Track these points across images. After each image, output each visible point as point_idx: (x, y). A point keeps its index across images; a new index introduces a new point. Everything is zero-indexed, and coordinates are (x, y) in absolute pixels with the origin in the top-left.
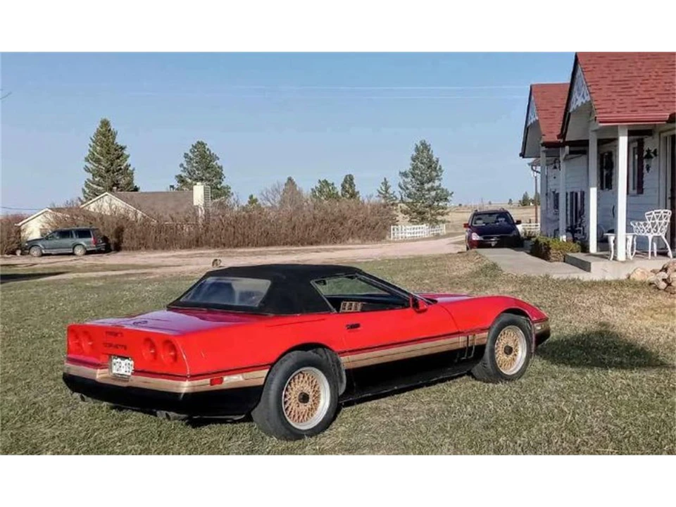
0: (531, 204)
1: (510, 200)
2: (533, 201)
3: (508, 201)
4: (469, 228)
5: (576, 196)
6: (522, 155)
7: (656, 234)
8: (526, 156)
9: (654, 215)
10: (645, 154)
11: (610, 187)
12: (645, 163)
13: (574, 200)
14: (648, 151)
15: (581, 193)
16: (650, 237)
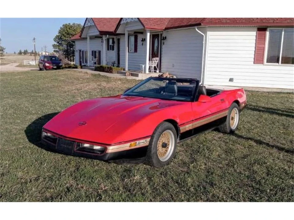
0: (23, 54)
1: (15, 52)
2: (23, 53)
3: (14, 53)
4: (43, 61)
5: (95, 52)
6: (80, 36)
7: (155, 65)
8: (82, 37)
9: (155, 59)
10: (142, 39)
11: (113, 49)
12: (141, 43)
13: (94, 53)
14: (143, 39)
15: (99, 51)
16: (153, 66)
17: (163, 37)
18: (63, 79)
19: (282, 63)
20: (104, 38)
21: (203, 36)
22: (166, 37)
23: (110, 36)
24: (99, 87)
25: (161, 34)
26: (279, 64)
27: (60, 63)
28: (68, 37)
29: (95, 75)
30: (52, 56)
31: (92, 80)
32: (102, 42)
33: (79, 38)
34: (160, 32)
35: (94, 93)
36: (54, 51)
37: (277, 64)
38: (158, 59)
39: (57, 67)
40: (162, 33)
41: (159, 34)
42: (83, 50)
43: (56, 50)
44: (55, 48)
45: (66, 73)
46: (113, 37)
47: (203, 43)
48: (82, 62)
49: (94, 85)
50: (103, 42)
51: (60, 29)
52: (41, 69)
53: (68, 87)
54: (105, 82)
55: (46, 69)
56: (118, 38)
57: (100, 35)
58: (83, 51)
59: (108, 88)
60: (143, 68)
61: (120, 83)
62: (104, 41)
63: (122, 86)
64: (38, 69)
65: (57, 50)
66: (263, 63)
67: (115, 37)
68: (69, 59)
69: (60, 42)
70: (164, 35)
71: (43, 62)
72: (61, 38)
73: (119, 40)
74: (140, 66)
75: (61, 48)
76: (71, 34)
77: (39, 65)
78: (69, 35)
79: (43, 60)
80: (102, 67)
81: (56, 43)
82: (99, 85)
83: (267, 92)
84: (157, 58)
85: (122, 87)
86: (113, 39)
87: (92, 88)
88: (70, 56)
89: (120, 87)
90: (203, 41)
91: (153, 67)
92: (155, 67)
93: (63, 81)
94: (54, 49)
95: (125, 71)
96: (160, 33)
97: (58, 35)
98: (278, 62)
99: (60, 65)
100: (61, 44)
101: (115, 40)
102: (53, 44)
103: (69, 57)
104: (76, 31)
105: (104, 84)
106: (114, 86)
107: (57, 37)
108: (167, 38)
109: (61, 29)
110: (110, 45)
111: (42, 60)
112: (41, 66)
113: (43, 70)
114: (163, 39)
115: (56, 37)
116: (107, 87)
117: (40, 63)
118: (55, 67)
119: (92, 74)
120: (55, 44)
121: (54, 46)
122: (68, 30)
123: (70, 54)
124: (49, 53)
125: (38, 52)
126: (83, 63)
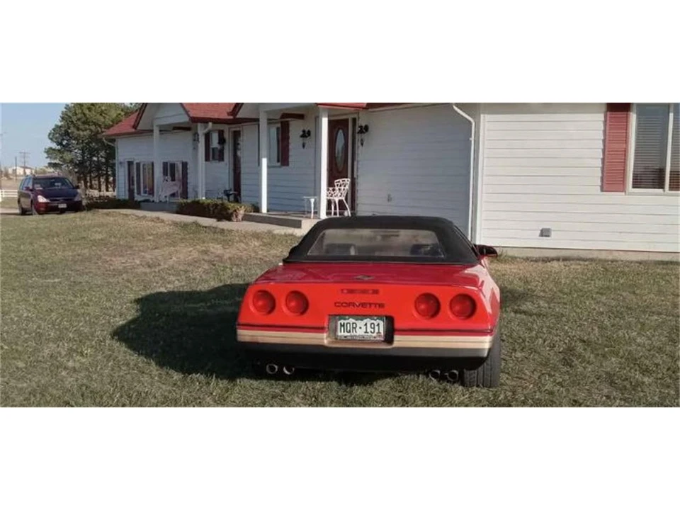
4: (31, 190)
5: (173, 166)
6: (135, 127)
7: (341, 198)
8: (138, 128)
9: (341, 182)
10: (301, 133)
11: (221, 158)
12: (301, 141)
13: (169, 169)
14: (304, 131)
15: (183, 163)
16: (337, 200)
17: (361, 127)
18: (98, 237)
19: (671, 188)
20: (201, 130)
21: (470, 122)
22: (366, 128)
23: (216, 125)
24: (206, 258)
25: (354, 120)
26: (664, 191)
27: (75, 196)
28: (86, 130)
29: (185, 226)
30: (54, 178)
31: (182, 239)
32: (196, 140)
33: (133, 130)
34: (352, 113)
35: (197, 274)
36: (51, 165)
37: (660, 191)
38: (348, 181)
39: (68, 206)
40: (356, 116)
41: (347, 120)
42: (138, 161)
43: (53, 162)
44: (51, 158)
45: (102, 220)
46: (222, 129)
47: (471, 141)
48: (136, 191)
49: (191, 251)
50: (198, 140)
51: (65, 110)
52: (24, 212)
53: (121, 258)
54: (218, 244)
55: (40, 213)
56: (234, 129)
57: (190, 122)
58: (138, 164)
59: (230, 258)
60: (312, 206)
61: (257, 244)
62: (200, 137)
63: (265, 254)
64: (18, 211)
65: (57, 161)
66: (623, 190)
67: (225, 128)
68: (89, 184)
69: (65, 142)
70: (362, 122)
71: (30, 193)
72: (66, 131)
73: (236, 135)
74: (303, 200)
75: (68, 156)
76: (92, 122)
77: (19, 201)
78: (89, 125)
79: (31, 188)
80: (197, 203)
81: (54, 146)
82: (206, 252)
83: (637, 262)
84: (346, 180)
85: (266, 256)
86: (221, 133)
87: (187, 259)
88: (91, 176)
89: (259, 256)
90: (471, 136)
91: (337, 202)
92: (340, 202)
93: (103, 242)
94: (49, 161)
95: (261, 213)
96: (350, 117)
97: (60, 124)
98: (661, 186)
99: (77, 199)
100: (66, 148)
101: (226, 136)
102: (47, 147)
103: (88, 179)
104: (106, 114)
105: (216, 249)
106: (245, 252)
107: (57, 128)
108: (370, 129)
109: (66, 108)
110: (213, 149)
111: (28, 189)
112: (26, 203)
113: (31, 214)
114: (361, 132)
115: (54, 129)
116: (227, 256)
117: (21, 195)
118: (63, 206)
119: (175, 224)
120: (51, 148)
121: (50, 152)
122: (87, 112)
123: (90, 172)
124: (33, 171)
125: (5, 168)
126: (139, 193)
